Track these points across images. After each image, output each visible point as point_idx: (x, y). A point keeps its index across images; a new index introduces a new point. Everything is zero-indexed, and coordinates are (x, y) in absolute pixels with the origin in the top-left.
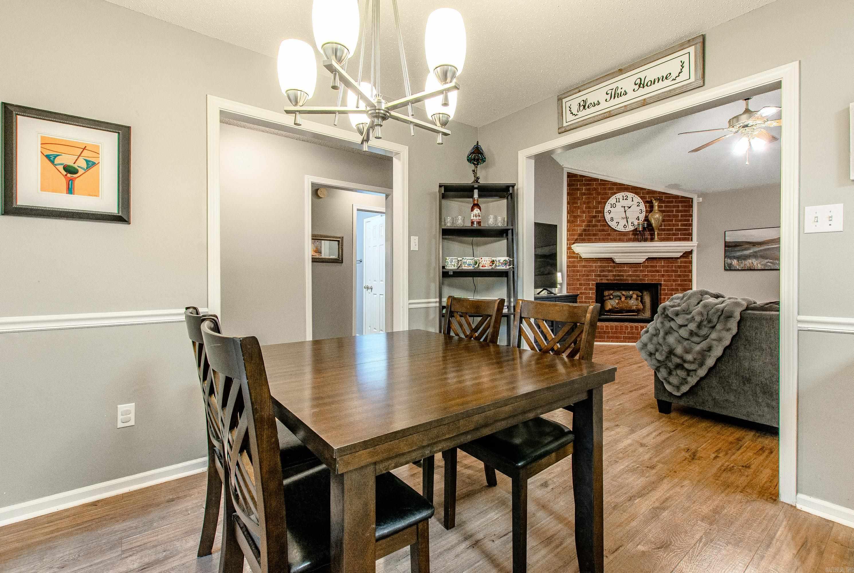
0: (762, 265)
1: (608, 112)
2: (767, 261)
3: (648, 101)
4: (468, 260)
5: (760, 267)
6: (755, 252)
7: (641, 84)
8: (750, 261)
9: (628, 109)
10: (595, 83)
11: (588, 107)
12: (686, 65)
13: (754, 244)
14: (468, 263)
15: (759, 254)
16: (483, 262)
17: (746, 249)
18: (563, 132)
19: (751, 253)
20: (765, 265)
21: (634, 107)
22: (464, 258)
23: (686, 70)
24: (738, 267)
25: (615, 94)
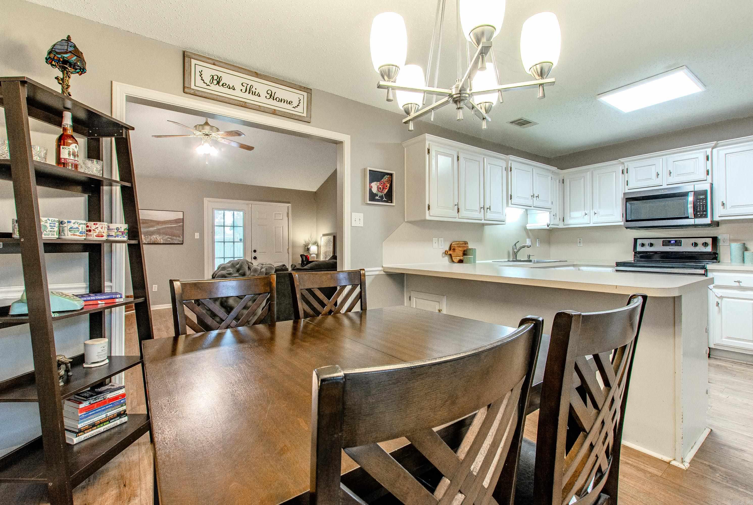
0: (164, 240)
1: (244, 102)
2: (167, 237)
3: (277, 112)
4: (81, 226)
5: (162, 241)
6: (159, 229)
7: (272, 96)
8: (155, 236)
9: (262, 110)
10: (232, 68)
11: (223, 85)
12: (302, 101)
13: (158, 223)
14: (81, 230)
15: (161, 231)
16: (99, 229)
17: (152, 226)
18: (190, 94)
19: (155, 230)
20: (166, 240)
21: (266, 110)
22: (73, 221)
23: (301, 104)
24: (144, 241)
25: (250, 90)
